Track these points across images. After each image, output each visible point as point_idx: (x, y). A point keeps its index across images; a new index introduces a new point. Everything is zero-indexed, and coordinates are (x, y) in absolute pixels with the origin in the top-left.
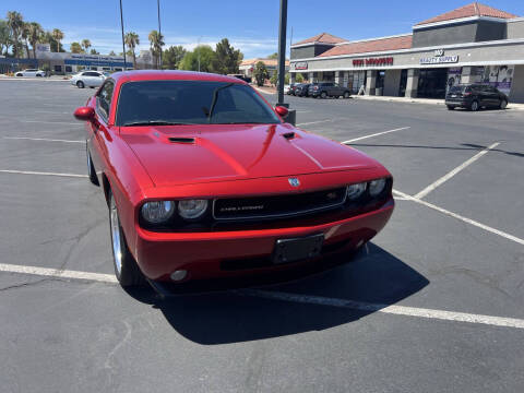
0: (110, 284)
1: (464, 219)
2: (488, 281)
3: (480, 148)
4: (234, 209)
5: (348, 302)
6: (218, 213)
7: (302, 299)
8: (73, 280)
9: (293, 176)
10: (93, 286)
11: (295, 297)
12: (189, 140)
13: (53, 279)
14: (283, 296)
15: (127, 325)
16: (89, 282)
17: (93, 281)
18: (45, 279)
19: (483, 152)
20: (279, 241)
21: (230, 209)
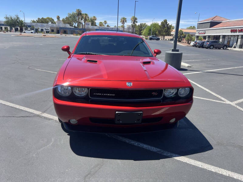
4: (100, 94)
5: (159, 150)
6: (92, 95)
7: (136, 144)
8: (45, 118)
9: (129, 81)
11: (133, 142)
12: (95, 62)
13: (38, 116)
17: (52, 119)
18: (35, 116)
20: (117, 112)
21: (98, 94)
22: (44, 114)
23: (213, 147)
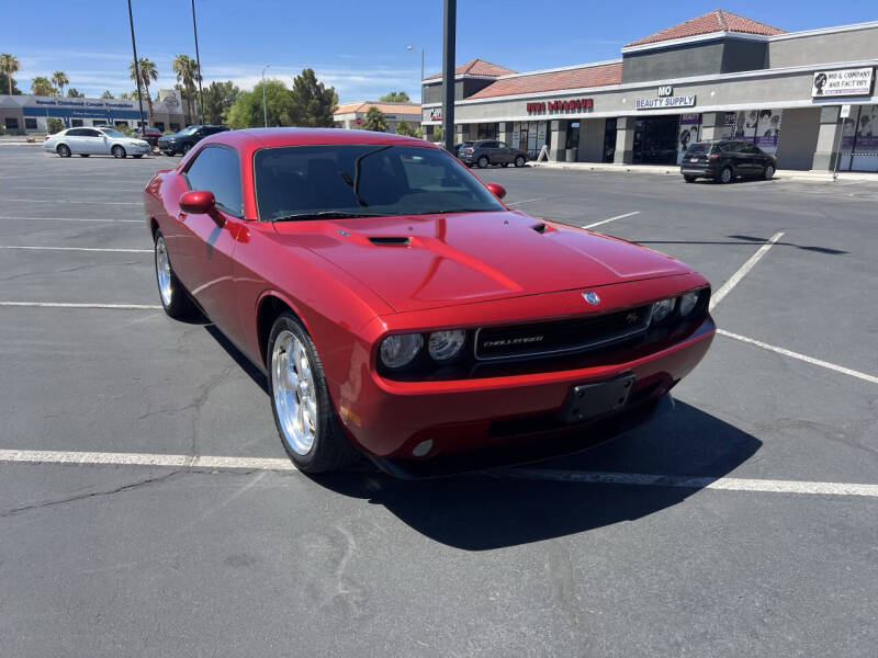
0: (284, 473)
1: (776, 349)
2: (842, 436)
3: (760, 241)
4: (502, 342)
5: (657, 477)
6: (482, 351)
7: (588, 477)
8: (222, 471)
9: (589, 289)
10: (260, 477)
11: (576, 476)
12: (399, 241)
13: (187, 470)
14: (560, 476)
15: (344, 531)
16: (250, 472)
17: (256, 471)
18: (175, 472)
19: (766, 248)
20: (577, 389)
21: (496, 343)
22: (205, 461)
23: (761, 439)
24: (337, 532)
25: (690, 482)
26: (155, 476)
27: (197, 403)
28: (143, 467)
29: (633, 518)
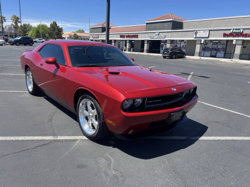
0: (85, 140)
1: (203, 103)
2: (225, 125)
3: (189, 74)
5: (186, 137)
6: (147, 104)
7: (169, 138)
8: (66, 140)
9: (173, 87)
10: (78, 142)
12: (117, 73)
13: (55, 141)
14: (161, 138)
16: (74, 140)
17: (76, 140)
18: (51, 141)
19: (190, 76)
20: (172, 114)
21: (150, 102)
22: (59, 138)
23: (208, 126)
24: (107, 156)
25: (194, 138)
26: (46, 143)
27: (51, 120)
28: (41, 140)
29: (184, 148)
